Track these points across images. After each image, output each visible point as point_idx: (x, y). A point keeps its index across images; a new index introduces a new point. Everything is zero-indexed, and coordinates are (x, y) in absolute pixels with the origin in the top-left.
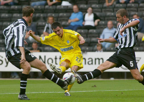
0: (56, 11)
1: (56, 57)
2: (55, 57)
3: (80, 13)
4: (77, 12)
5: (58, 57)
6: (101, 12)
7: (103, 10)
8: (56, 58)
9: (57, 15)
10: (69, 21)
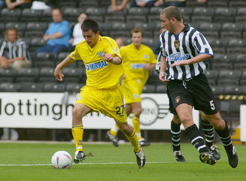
0: (22, 19)
1: (20, 101)
2: (18, 102)
3: (66, 23)
4: (59, 22)
5: (24, 102)
6: (104, 21)
7: (107, 18)
8: (20, 104)
9: (23, 26)
10: (46, 38)
